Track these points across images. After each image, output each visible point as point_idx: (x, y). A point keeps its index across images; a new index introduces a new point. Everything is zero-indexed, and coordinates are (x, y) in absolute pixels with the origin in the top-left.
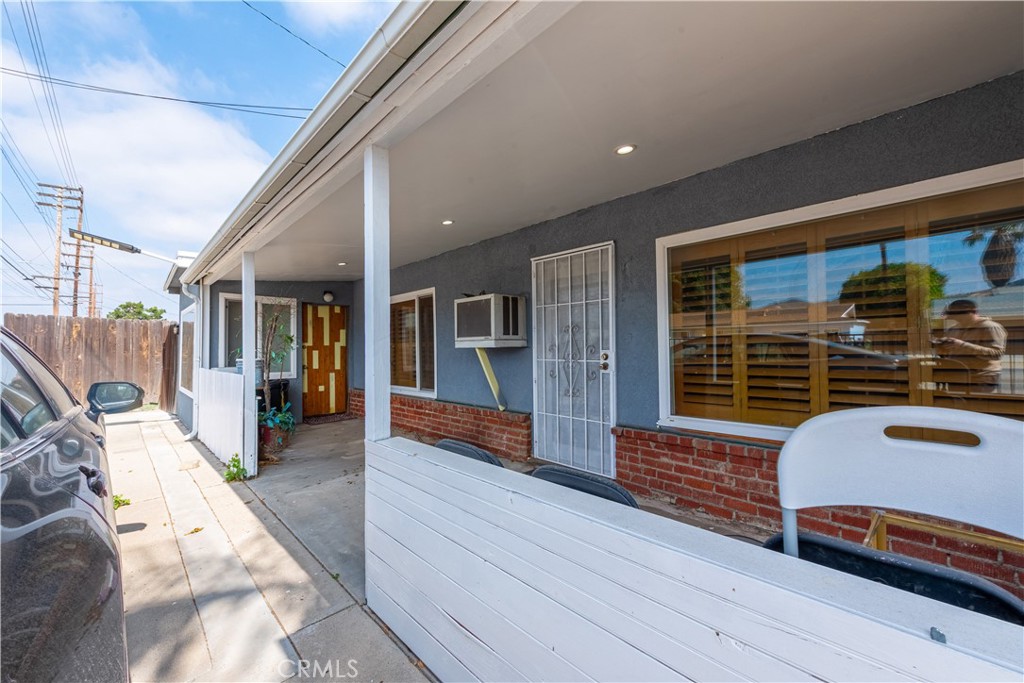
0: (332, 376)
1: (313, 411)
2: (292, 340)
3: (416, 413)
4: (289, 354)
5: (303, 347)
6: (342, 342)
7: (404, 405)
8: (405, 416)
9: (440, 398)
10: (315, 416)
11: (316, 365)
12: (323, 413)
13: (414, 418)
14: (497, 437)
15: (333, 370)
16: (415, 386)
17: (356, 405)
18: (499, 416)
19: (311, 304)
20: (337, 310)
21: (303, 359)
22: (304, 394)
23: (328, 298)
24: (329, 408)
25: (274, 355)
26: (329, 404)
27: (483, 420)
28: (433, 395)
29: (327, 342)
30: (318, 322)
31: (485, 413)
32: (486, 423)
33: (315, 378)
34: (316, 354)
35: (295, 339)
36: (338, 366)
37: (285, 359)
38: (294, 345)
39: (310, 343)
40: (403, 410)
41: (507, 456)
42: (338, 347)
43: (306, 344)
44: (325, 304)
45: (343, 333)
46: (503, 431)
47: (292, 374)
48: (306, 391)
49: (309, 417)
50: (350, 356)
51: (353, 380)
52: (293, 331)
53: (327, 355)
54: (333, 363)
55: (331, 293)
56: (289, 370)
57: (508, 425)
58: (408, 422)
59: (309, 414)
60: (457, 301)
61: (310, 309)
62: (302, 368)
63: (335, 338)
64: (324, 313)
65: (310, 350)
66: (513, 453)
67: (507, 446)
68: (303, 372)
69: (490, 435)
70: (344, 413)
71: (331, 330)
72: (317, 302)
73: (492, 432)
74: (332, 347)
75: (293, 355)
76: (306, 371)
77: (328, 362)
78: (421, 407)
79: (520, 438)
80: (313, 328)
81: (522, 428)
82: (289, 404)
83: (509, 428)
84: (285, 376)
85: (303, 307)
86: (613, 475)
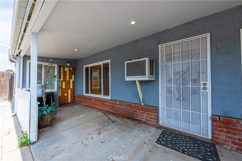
0: (69, 90)
1: (62, 102)
2: (56, 77)
3: (102, 104)
4: (54, 82)
5: (60, 81)
6: (73, 79)
7: (97, 101)
8: (97, 105)
9: (112, 99)
10: (63, 104)
11: (64, 87)
12: (66, 103)
13: (101, 106)
14: (140, 115)
15: (70, 89)
16: (101, 95)
17: (78, 100)
18: (142, 107)
19: (62, 66)
20: (71, 69)
21: (59, 85)
22: (59, 97)
23: (68, 65)
24: (68, 101)
25: (47, 83)
26: (68, 100)
27: (134, 108)
28: (109, 98)
29: (68, 79)
30: (65, 73)
31: (135, 106)
32: (135, 110)
33: (64, 91)
34: (64, 83)
35: (57, 76)
36: (71, 87)
37: (52, 85)
38: (56, 79)
39: (62, 79)
40: (96, 103)
41: (145, 123)
42: (71, 81)
43: (61, 80)
44: (67, 66)
45: (73, 76)
46: (144, 113)
47: (55, 90)
48: (60, 95)
49: (61, 105)
50: (75, 84)
51: (76, 92)
52: (56, 74)
53: (68, 83)
54: (70, 86)
55: (69, 63)
56: (54, 89)
57: (146, 111)
58: (98, 107)
59: (61, 103)
60: (126, 62)
61: (62, 68)
62: (59, 88)
63: (70, 78)
64: (67, 69)
65: (62, 82)
66: (149, 122)
67: (146, 119)
68: (59, 89)
69: (136, 114)
70: (73, 102)
71: (69, 75)
72: (65, 66)
73: (138, 113)
74: (69, 81)
75: (56, 83)
76: (60, 89)
77: (68, 86)
78: (104, 102)
79: (153, 117)
80: (63, 74)
81: (154, 112)
82: (54, 103)
83: (146, 112)
84: (53, 91)
85: (60, 67)
86: (210, 137)
